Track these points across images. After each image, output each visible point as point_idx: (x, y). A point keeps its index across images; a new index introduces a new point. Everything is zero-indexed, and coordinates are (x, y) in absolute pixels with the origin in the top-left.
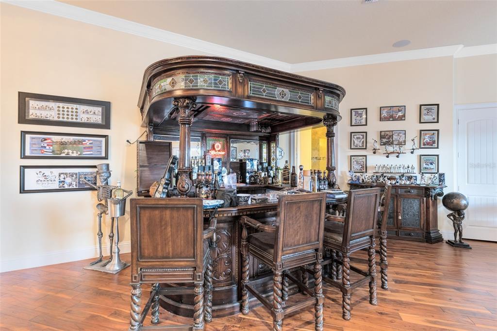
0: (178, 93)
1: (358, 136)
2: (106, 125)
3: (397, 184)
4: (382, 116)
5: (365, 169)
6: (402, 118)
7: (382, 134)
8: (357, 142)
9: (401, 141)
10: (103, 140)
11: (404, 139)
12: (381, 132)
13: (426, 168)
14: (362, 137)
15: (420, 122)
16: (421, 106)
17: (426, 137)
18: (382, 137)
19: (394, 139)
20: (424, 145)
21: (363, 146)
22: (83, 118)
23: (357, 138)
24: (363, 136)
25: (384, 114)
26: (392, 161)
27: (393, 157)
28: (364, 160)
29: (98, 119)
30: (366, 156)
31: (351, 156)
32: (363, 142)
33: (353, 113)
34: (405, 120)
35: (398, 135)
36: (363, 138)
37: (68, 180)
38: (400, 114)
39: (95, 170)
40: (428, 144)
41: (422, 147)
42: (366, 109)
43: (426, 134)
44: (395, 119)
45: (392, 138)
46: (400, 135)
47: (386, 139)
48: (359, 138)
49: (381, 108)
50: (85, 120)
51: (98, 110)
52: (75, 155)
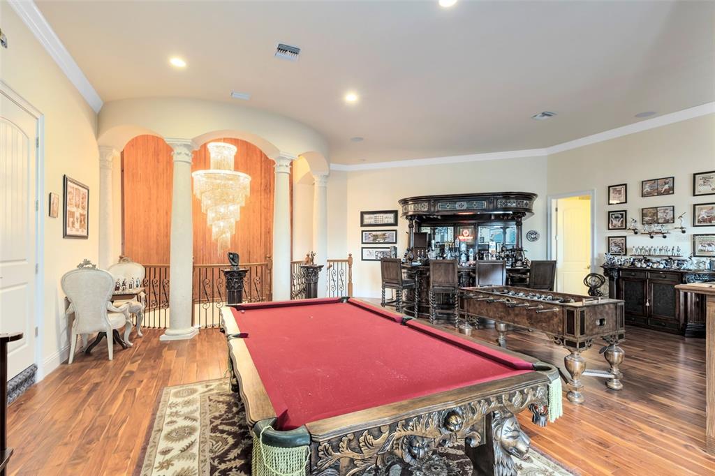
0: (410, 213)
1: (616, 216)
2: (396, 224)
3: (648, 268)
4: (645, 191)
5: (624, 251)
6: (670, 191)
7: (644, 212)
8: (617, 223)
9: (667, 218)
10: (394, 232)
11: (672, 216)
12: (643, 209)
13: (702, 250)
14: (620, 216)
15: (694, 195)
16: (695, 175)
17: (702, 213)
18: (643, 215)
19: (659, 217)
20: (698, 222)
21: (622, 226)
22: (385, 221)
23: (616, 217)
24: (622, 215)
25: (647, 188)
26: (658, 242)
27: (658, 238)
28: (623, 242)
29: (392, 221)
30: (625, 237)
31: (609, 237)
32: (622, 221)
33: (611, 191)
34: (673, 193)
35: (664, 212)
36: (622, 217)
37: (379, 255)
38: (666, 187)
39: (389, 250)
40: (704, 221)
41: (697, 224)
42: (626, 185)
43: (702, 209)
44: (660, 194)
45: (657, 216)
46: (667, 211)
47: (650, 217)
48: (618, 217)
49: (643, 182)
50: (386, 222)
51: (392, 215)
52: (382, 241)
